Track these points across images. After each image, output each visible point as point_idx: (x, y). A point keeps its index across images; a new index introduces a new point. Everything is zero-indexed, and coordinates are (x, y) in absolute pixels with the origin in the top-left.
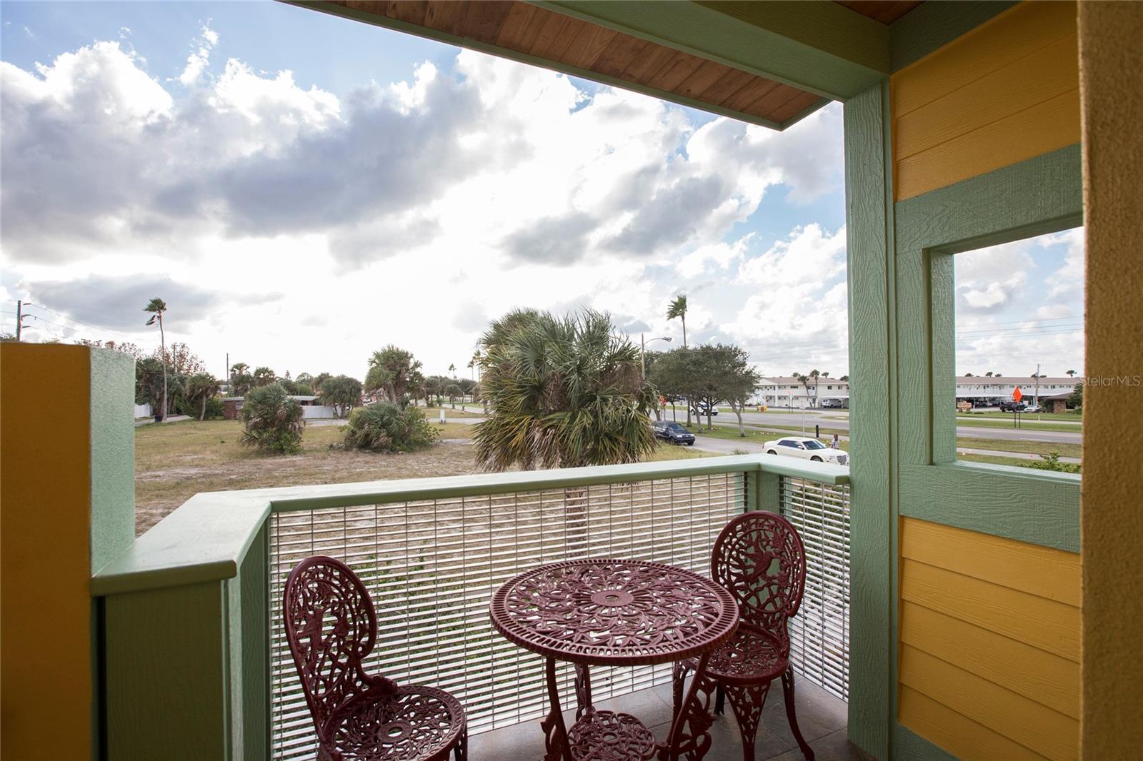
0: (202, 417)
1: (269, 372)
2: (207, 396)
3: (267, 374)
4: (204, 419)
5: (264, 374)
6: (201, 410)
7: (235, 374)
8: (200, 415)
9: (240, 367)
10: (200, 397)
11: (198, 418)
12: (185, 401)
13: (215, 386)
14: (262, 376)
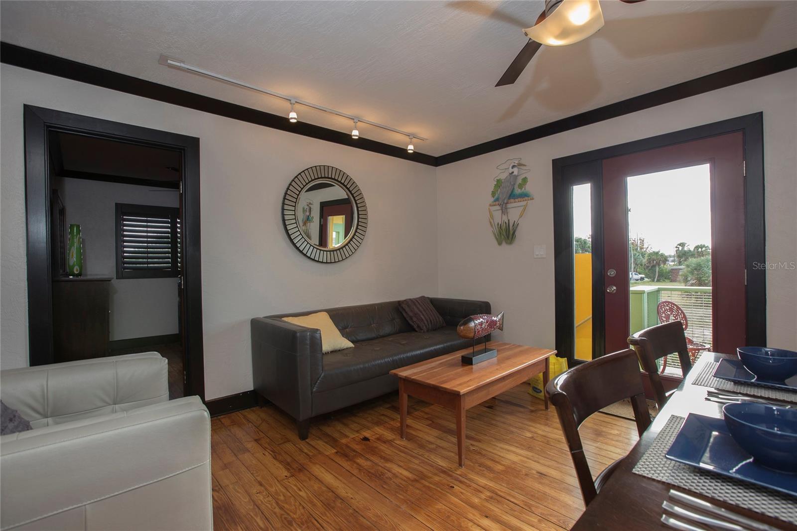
0: (656, 280)
1: (706, 247)
2: (659, 265)
3: (704, 249)
4: (657, 281)
5: (702, 248)
6: (655, 275)
7: (678, 250)
8: (654, 278)
9: (682, 245)
10: (654, 266)
11: (653, 281)
12: (645, 269)
13: (665, 259)
14: (700, 250)
